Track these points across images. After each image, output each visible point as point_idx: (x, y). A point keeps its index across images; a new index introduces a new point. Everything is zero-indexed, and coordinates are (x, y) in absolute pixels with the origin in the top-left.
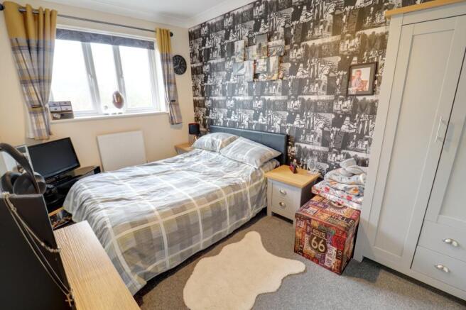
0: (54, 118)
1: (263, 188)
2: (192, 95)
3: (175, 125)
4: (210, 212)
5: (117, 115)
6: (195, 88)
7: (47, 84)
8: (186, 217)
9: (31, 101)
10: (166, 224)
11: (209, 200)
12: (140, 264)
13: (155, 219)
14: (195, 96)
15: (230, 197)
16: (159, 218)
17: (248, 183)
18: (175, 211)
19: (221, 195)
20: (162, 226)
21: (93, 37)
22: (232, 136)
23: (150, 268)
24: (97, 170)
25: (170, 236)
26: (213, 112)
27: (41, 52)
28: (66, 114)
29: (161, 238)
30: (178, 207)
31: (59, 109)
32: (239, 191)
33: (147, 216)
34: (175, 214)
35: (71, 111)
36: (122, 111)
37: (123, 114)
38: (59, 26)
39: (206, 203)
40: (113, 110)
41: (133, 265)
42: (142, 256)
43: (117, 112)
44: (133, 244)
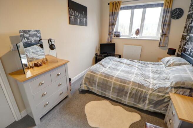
0: (114, 37)
1: (166, 100)
2: (183, 31)
3: (160, 47)
4: (118, 87)
5: (135, 38)
6: (185, 27)
7: (114, 26)
8: (107, 81)
9: (110, 31)
10: (100, 78)
11: (121, 82)
12: (87, 83)
13: (97, 74)
14: (184, 32)
15: (134, 88)
16: (99, 75)
17: (152, 89)
18: (105, 77)
19: (129, 84)
20: (98, 78)
21: (135, 7)
22: (187, 62)
23: (90, 87)
24: (120, 57)
25: (99, 83)
26: (188, 44)
27: (113, 16)
28: (118, 36)
29: (96, 81)
30: (107, 76)
31: (116, 34)
32: (142, 89)
33: (97, 72)
34: (104, 77)
35: (119, 35)
36: (138, 37)
37: (138, 38)
38: (122, 6)
39: (119, 82)
40: (134, 36)
41: (85, 82)
42: (89, 82)
43: (135, 37)
44: (89, 77)
